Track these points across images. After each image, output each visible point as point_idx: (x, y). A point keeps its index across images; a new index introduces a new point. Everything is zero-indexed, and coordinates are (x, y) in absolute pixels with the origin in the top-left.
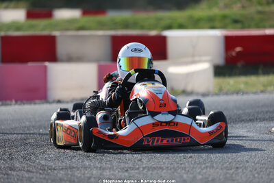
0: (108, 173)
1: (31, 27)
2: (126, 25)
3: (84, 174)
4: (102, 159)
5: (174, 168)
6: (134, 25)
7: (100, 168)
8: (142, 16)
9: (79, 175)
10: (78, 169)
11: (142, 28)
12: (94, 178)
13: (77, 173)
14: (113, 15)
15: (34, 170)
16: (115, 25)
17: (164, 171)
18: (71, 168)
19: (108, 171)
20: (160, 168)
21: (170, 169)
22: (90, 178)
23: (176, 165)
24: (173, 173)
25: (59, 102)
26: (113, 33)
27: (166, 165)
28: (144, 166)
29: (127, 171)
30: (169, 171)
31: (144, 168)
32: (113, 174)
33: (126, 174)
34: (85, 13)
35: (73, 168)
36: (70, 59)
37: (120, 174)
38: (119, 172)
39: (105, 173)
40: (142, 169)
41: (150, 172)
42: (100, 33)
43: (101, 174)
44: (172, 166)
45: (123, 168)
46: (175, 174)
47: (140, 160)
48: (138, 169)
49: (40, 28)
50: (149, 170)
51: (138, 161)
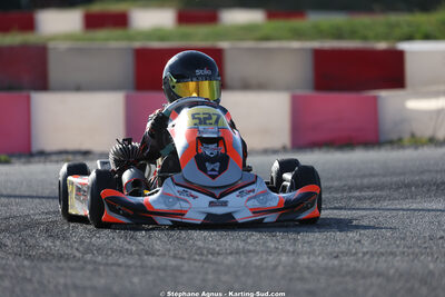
0: (306, 261)
1: (184, 37)
2: (338, 34)
3: (267, 261)
4: (295, 240)
5: (413, 253)
6: (353, 35)
7: (293, 252)
8: (362, 20)
9: (259, 263)
10: (257, 252)
11: (365, 38)
12: (284, 267)
13: (256, 260)
14: (315, 19)
15: (186, 256)
16: (320, 34)
17: (398, 258)
18: (246, 252)
19: (305, 257)
20: (392, 253)
21: (408, 255)
22: (275, 267)
23: (417, 250)
24: (413, 261)
26: (316, 44)
27: (401, 249)
28: (365, 250)
29: (337, 257)
30: (406, 258)
31: (364, 254)
32: (314, 262)
33: (336, 262)
34: (271, 15)
35: (249, 251)
36: (246, 86)
37: (325, 261)
38: (323, 258)
39: (300, 261)
40: (360, 255)
41: (376, 259)
42: (296, 44)
43: (294, 262)
44: (411, 251)
45: (331, 254)
46: (416, 261)
47: (359, 241)
48: (356, 254)
49: (199, 37)
50: (372, 256)
51: (355, 242)
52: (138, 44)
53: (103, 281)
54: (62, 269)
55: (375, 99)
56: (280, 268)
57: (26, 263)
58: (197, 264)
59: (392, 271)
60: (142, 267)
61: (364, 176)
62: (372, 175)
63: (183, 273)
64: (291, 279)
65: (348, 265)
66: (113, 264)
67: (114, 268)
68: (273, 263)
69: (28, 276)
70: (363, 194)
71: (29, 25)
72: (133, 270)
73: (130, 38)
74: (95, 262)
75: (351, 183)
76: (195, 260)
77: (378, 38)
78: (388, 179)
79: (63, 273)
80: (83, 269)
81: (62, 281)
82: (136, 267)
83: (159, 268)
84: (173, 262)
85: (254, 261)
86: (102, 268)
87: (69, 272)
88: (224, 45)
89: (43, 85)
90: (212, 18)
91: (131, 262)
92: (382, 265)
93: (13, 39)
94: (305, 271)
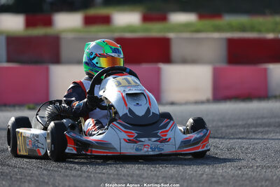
0: (221, 171)
1: (147, 30)
2: (243, 28)
6: (252, 29)
8: (259, 20)
9: (191, 172)
11: (260, 31)
12: (207, 175)
14: (229, 19)
16: (231, 28)
22: (202, 175)
25: (172, 104)
26: (229, 35)
28: (258, 164)
29: (240, 169)
31: (258, 167)
32: (226, 172)
33: (240, 172)
34: (201, 16)
36: (185, 61)
37: (233, 171)
39: (217, 171)
40: (255, 167)
42: (216, 35)
43: (213, 172)
45: (237, 167)
47: (254, 159)
49: (155, 31)
51: (252, 159)
52: (117, 35)
53: (93, 183)
54: (67, 176)
55: (266, 70)
56: (205, 176)
57: (45, 172)
58: (152, 173)
59: (275, 178)
60: (118, 175)
61: (258, 118)
62: (263, 118)
63: (144, 178)
64: (211, 183)
65: (247, 174)
66: (100, 173)
67: (100, 175)
68: (200, 172)
69: (46, 181)
70: (258, 129)
71: (49, 23)
72: (112, 176)
73: (113, 31)
74: (88, 172)
75: (249, 122)
76: (151, 171)
77: (269, 31)
78: (273, 120)
79: (68, 178)
80: (80, 176)
81: (67, 183)
82: (114, 175)
83: (128, 176)
84: (137, 172)
85: (188, 171)
86: (92, 175)
87: (72, 178)
88: (171, 35)
89: (57, 60)
90: (164, 18)
91: (111, 172)
92: (269, 173)
93: (39, 31)
94: (220, 178)
